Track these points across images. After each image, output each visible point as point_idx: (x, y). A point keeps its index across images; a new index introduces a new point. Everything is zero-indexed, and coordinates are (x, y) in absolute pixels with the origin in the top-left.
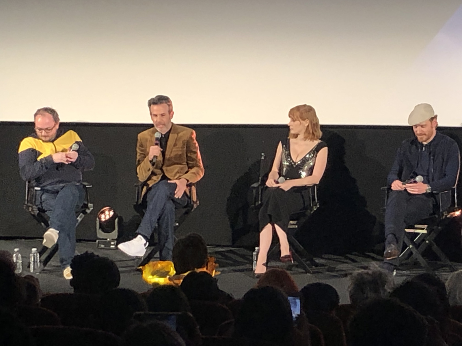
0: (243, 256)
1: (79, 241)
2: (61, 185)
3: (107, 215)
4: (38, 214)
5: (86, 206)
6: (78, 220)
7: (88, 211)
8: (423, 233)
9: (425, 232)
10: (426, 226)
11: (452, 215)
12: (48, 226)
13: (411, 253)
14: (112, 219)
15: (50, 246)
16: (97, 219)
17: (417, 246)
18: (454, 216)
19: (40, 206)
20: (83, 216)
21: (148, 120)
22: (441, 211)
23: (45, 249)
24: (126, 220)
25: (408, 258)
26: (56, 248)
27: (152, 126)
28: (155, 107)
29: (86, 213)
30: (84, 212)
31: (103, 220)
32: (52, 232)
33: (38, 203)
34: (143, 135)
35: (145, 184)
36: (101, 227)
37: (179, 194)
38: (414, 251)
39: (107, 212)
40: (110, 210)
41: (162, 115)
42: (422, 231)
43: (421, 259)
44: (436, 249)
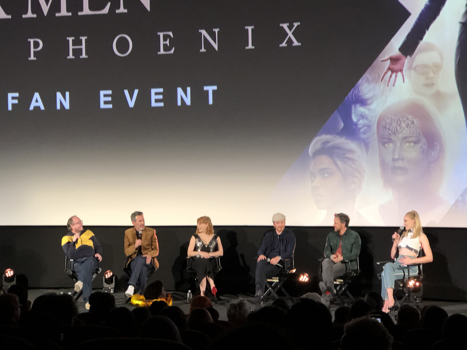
0: (182, 296)
1: (93, 289)
2: (85, 258)
4: (72, 274)
5: (98, 270)
6: (93, 277)
8: (276, 282)
9: (278, 281)
10: (278, 278)
11: (292, 272)
12: (77, 280)
14: (111, 277)
15: (78, 291)
16: (104, 277)
17: (273, 288)
19: (73, 270)
20: (96, 275)
22: (286, 269)
23: (76, 292)
24: (119, 277)
25: (268, 296)
26: (81, 292)
29: (98, 273)
30: (97, 273)
31: (107, 277)
32: (79, 283)
33: (72, 268)
34: (127, 232)
35: (130, 257)
36: (106, 281)
37: (148, 262)
38: (272, 291)
39: (109, 274)
40: (110, 272)
41: (138, 221)
42: (276, 280)
43: (276, 295)
44: (283, 290)
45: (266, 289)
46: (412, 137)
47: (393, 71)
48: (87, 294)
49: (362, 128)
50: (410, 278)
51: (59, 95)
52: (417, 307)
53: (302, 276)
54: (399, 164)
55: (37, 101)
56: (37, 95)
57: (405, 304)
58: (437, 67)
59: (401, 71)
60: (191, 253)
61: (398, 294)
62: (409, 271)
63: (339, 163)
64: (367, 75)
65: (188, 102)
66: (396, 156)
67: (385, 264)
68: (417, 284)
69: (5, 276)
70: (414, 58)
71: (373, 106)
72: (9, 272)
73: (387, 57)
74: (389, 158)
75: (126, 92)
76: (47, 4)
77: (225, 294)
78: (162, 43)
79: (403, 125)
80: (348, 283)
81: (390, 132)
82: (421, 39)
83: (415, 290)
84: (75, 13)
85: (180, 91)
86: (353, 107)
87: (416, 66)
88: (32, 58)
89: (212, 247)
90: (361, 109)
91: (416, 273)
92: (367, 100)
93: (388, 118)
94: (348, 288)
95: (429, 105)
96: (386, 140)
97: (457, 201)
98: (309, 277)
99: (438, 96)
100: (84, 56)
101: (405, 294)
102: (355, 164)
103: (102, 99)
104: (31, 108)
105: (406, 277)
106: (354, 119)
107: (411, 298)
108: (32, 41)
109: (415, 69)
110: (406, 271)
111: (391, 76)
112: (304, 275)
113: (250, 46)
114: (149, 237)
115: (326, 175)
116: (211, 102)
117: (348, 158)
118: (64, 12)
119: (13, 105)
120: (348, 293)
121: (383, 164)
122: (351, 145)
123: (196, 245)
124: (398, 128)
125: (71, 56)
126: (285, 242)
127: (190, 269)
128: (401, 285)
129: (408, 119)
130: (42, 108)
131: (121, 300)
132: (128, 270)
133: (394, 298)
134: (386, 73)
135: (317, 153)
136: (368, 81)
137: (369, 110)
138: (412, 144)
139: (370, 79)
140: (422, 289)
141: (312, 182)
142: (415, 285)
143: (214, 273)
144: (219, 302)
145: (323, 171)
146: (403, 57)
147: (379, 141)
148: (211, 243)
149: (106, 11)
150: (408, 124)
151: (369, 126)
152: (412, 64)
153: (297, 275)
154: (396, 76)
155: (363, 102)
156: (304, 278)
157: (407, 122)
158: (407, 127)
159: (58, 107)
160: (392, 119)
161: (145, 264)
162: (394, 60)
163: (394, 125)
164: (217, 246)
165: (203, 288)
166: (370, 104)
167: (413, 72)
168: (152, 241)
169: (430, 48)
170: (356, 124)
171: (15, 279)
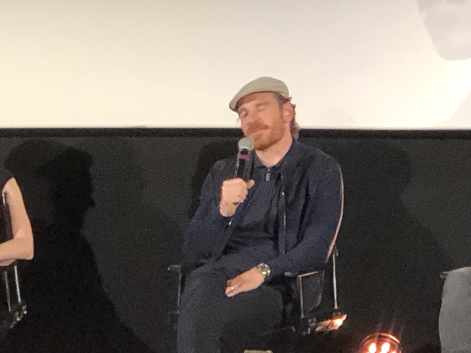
10: (269, 352)
11: (327, 327)
18: (331, 329)
22: (302, 316)
53: (373, 347)
112: (378, 341)
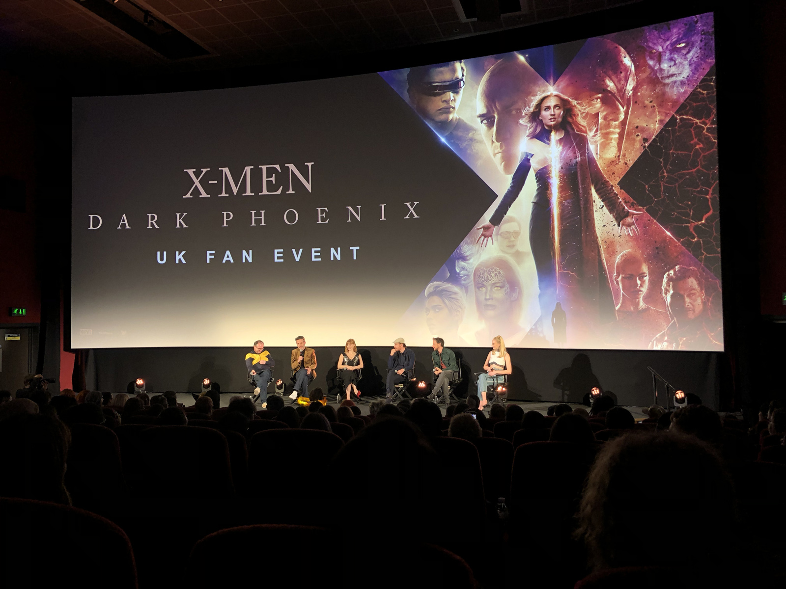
0: (333, 398)
1: (268, 393)
3: (280, 383)
5: (271, 379)
6: (268, 385)
7: (272, 381)
9: (403, 386)
12: (256, 387)
13: (397, 395)
14: (282, 384)
15: (257, 395)
16: (276, 384)
17: (400, 392)
21: (296, 345)
23: (255, 396)
24: (287, 385)
25: (396, 397)
26: (259, 396)
27: (297, 347)
28: (298, 340)
30: (271, 381)
31: (278, 385)
32: (258, 389)
34: (294, 351)
35: (295, 369)
36: (277, 387)
37: (309, 373)
38: (399, 394)
40: (281, 381)
41: (301, 343)
42: (401, 386)
43: (401, 397)
44: (407, 393)
45: (395, 392)
46: (499, 283)
47: (485, 237)
48: (263, 397)
49: (463, 277)
50: (498, 385)
51: (244, 252)
52: (504, 405)
53: (420, 383)
54: (489, 302)
55: (228, 257)
56: (228, 252)
57: (494, 403)
58: (517, 234)
59: (491, 236)
60: (340, 366)
61: (490, 397)
62: (497, 379)
63: (447, 301)
64: (466, 239)
65: (339, 258)
66: (488, 297)
67: (480, 374)
68: (504, 389)
69: (204, 384)
70: (500, 227)
71: (471, 261)
72: (206, 381)
73: (480, 227)
74: (482, 298)
75: (294, 250)
76: (236, 188)
77: (365, 396)
78: (320, 215)
79: (493, 275)
80: (454, 388)
81: (483, 280)
82: (506, 214)
83: (502, 393)
84: (256, 194)
85: (333, 250)
86: (456, 261)
87: (502, 233)
88: (225, 225)
89: (355, 361)
90: (462, 263)
91: (503, 381)
92: (466, 256)
93: (482, 270)
94: (454, 392)
95: (511, 260)
96: (480, 285)
97: (531, 329)
98: (425, 383)
99: (518, 255)
100: (263, 224)
101: (495, 396)
102: (458, 302)
103: (276, 255)
104: (224, 261)
105: (496, 384)
106: (458, 271)
107: (499, 399)
108: (225, 213)
109: (501, 235)
110: (495, 379)
111: (484, 240)
112: (421, 382)
113: (383, 218)
114: (310, 355)
115: (437, 310)
116: (355, 258)
117: (453, 298)
118: (248, 193)
119: (210, 258)
120: (453, 395)
121: (478, 303)
122: (455, 289)
123: (344, 360)
124: (489, 276)
125: (253, 224)
126: (408, 359)
127: (339, 378)
128: (492, 390)
129: (496, 270)
130: (232, 261)
131: (288, 401)
132: (294, 379)
133: (487, 399)
134: (480, 238)
135: (431, 294)
136: (467, 243)
137: (468, 263)
138: (499, 288)
139: (468, 241)
140: (507, 393)
141: (427, 315)
142: (502, 390)
143: (357, 381)
144: (361, 402)
145: (435, 308)
146: (493, 226)
147: (475, 286)
148: (355, 358)
149: (279, 192)
150: (496, 274)
151: (468, 276)
152: (499, 231)
153: (417, 383)
154: (487, 240)
155: (464, 259)
156: (422, 385)
157: (495, 272)
158: (495, 276)
159: (244, 261)
160: (484, 270)
161: (306, 375)
162: (486, 228)
163: (486, 274)
164: (359, 360)
165: (348, 392)
166: (469, 260)
167: (499, 237)
168: (312, 358)
169: (512, 220)
170: (459, 274)
171: (211, 385)
